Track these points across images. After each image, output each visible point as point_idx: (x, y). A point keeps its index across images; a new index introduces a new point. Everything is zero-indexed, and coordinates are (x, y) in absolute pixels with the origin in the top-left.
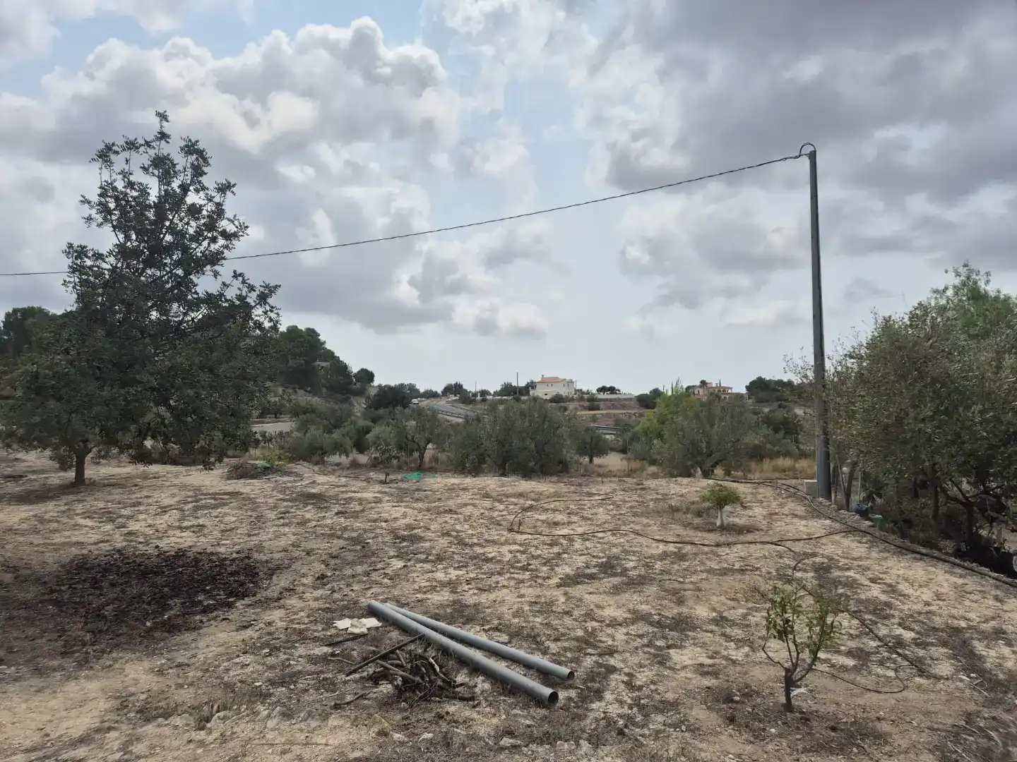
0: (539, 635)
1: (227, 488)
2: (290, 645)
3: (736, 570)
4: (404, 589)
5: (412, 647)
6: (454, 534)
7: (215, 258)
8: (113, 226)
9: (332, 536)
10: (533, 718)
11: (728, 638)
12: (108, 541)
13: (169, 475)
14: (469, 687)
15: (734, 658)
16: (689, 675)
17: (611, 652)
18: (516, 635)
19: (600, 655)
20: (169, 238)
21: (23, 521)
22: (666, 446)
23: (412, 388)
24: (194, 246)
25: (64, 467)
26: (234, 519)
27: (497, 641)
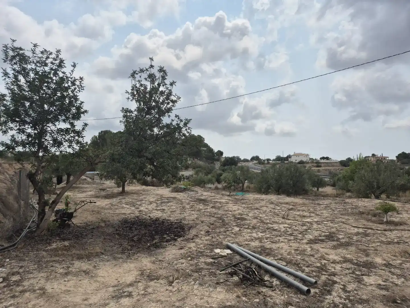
0: (299, 264)
1: (172, 195)
2: (198, 257)
3: (396, 242)
4: (240, 239)
5: (245, 263)
6: (259, 218)
7: (169, 110)
8: (136, 101)
9: (210, 216)
10: (299, 299)
11: (393, 274)
12: (133, 213)
13: (152, 190)
14: (270, 282)
15: (396, 283)
16: (373, 289)
17: (334, 274)
18: (289, 262)
19: (329, 275)
20: (154, 104)
21: (106, 205)
22: (356, 184)
23: (238, 158)
24: (162, 106)
25: (118, 187)
26: (174, 207)
27: (281, 264)
